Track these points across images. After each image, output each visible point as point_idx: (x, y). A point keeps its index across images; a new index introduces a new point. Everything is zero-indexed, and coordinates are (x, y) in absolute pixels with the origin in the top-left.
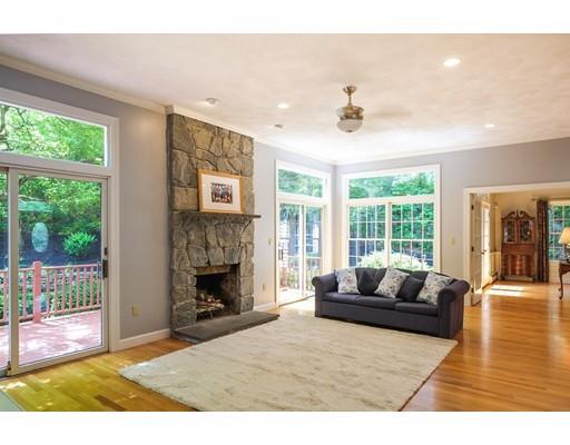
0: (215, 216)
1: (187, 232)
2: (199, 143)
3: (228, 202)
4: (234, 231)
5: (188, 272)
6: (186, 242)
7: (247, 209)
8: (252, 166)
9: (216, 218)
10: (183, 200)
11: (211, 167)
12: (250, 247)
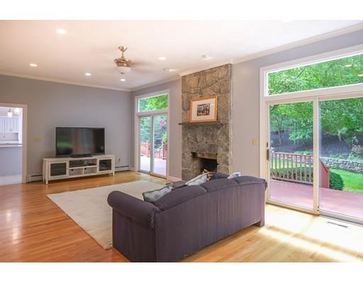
1: (187, 134)
2: (192, 85)
3: (207, 114)
4: (212, 132)
6: (186, 139)
7: (221, 117)
10: (186, 117)
11: (199, 96)
12: (226, 144)
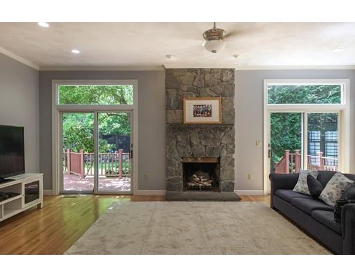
0: (197, 126)
1: (176, 136)
2: (184, 82)
3: (208, 116)
4: (214, 135)
5: (176, 160)
6: (175, 142)
7: (226, 120)
8: (233, 89)
9: (197, 128)
10: (173, 118)
11: (194, 95)
12: (231, 147)
